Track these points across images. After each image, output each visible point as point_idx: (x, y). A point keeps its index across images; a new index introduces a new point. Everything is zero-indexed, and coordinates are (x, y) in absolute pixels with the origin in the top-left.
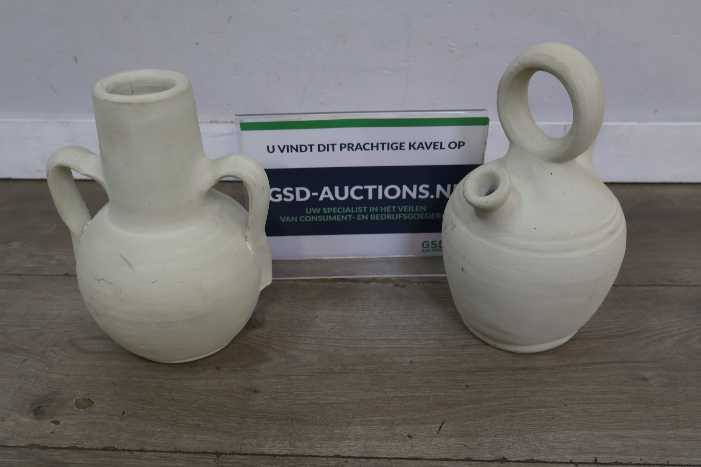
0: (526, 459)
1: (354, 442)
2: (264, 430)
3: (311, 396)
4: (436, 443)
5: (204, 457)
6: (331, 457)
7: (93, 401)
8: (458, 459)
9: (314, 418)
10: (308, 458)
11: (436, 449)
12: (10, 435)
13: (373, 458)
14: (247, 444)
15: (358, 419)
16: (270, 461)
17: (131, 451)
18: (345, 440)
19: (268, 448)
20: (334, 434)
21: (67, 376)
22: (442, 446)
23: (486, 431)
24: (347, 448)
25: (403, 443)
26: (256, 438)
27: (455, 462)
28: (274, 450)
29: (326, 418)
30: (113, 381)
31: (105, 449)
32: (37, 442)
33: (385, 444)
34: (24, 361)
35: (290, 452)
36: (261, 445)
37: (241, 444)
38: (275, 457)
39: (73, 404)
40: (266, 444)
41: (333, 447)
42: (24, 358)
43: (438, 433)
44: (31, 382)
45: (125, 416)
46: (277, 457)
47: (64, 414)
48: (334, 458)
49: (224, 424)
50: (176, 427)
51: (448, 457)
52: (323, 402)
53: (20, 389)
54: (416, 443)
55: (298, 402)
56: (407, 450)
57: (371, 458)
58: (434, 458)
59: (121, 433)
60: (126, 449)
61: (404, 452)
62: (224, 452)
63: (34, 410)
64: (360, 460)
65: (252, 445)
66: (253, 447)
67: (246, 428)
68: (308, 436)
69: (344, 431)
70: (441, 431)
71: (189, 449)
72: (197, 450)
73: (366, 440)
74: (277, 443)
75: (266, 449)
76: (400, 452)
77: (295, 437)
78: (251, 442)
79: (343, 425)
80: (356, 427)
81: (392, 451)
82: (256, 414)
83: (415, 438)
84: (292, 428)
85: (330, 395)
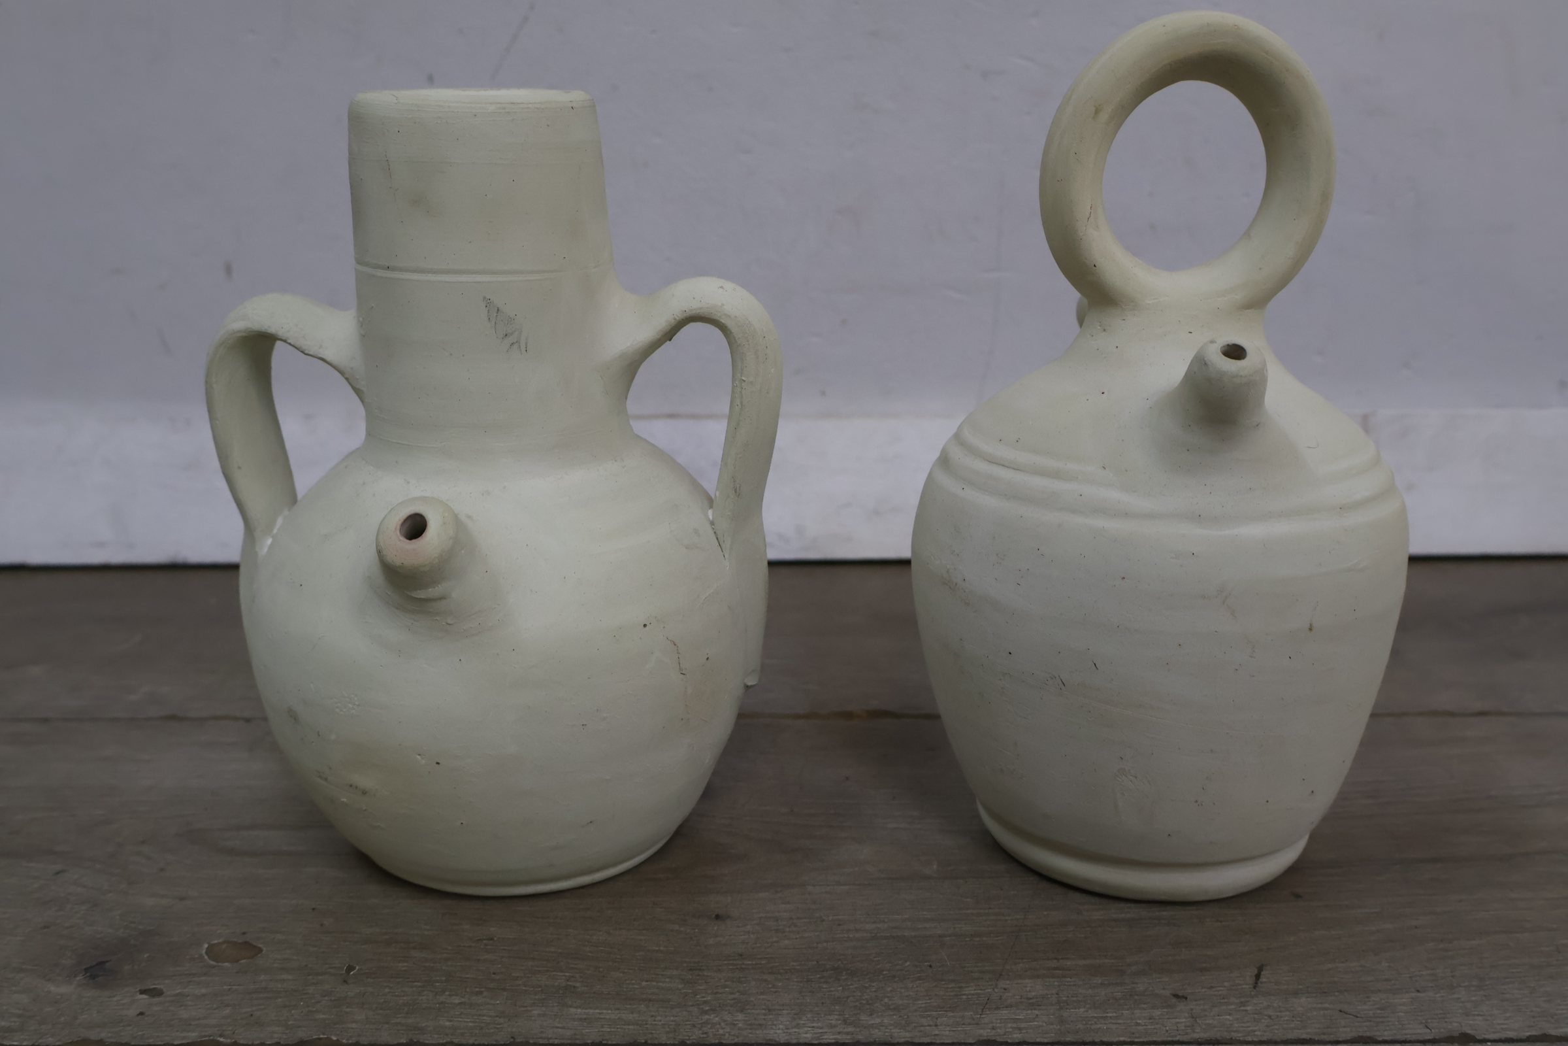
0: (1528, 1034)
1: (1025, 1012)
2: (762, 994)
3: (874, 922)
4: (1258, 1008)
7: (260, 946)
8: (1335, 1039)
9: (895, 965)
11: (1263, 1021)
14: (720, 1024)
15: (1021, 965)
18: (998, 1008)
19: (782, 1029)
20: (964, 997)
22: (1278, 1014)
23: (1387, 980)
24: (1010, 1025)
25: (1165, 1010)
26: (742, 1011)
28: (799, 1034)
29: (931, 966)
33: (1114, 1014)
34: (58, 873)
35: (849, 1037)
36: (760, 1025)
37: (703, 1023)
40: (775, 1023)
41: (970, 1024)
43: (1255, 987)
49: (644, 983)
50: (505, 993)
51: (1305, 1036)
52: (913, 934)
54: (1205, 1010)
55: (841, 936)
56: (1183, 1024)
58: (1265, 1038)
59: (348, 1010)
61: (1176, 1028)
62: (656, 1042)
65: (734, 1025)
66: (739, 1029)
67: (709, 991)
68: (891, 1002)
69: (989, 990)
70: (1261, 983)
71: (551, 1038)
72: (576, 1039)
73: (1058, 1007)
74: (804, 1018)
75: (778, 1031)
76: (1164, 1029)
77: (855, 1007)
78: (729, 1019)
79: (982, 978)
80: (1020, 981)
81: (1142, 1028)
82: (731, 962)
83: (1196, 1000)
84: (841, 988)
85: (927, 920)
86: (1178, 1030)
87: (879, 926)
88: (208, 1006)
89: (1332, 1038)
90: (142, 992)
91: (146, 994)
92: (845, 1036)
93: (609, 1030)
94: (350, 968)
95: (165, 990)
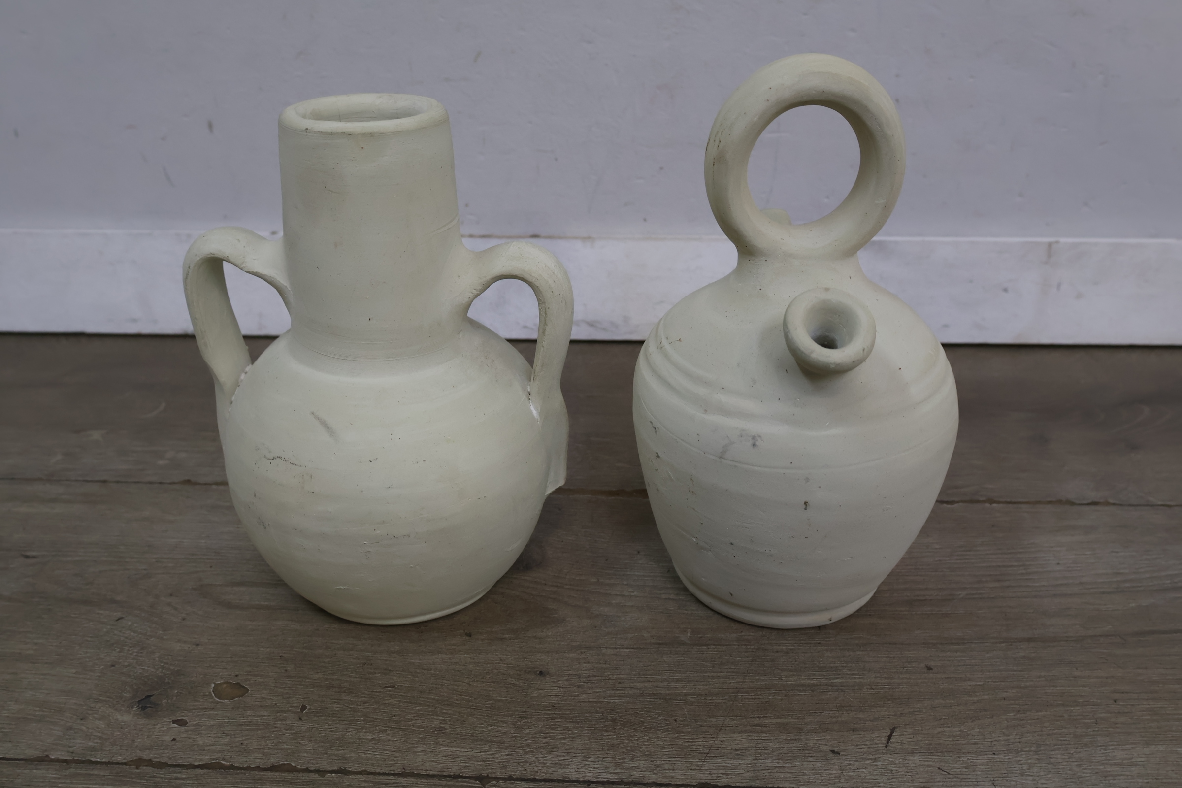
1: (733, 761)
3: (644, 682)
4: (885, 764)
5: (457, 784)
6: (694, 786)
7: (247, 686)
9: (654, 718)
12: (97, 743)
14: (535, 763)
15: (734, 722)
17: (321, 772)
18: (715, 757)
19: (575, 769)
21: (197, 645)
22: (898, 769)
24: (721, 771)
25: (824, 763)
26: (550, 753)
28: (585, 773)
29: (676, 720)
30: (281, 655)
31: (273, 768)
32: (146, 755)
35: (616, 777)
36: (561, 765)
37: (525, 762)
38: (588, 785)
39: (210, 693)
40: (571, 763)
41: (695, 769)
42: (119, 614)
43: (886, 747)
44: (131, 654)
45: (306, 713)
46: (592, 786)
47: (194, 709)
50: (400, 732)
52: (668, 692)
53: (113, 666)
55: (620, 692)
56: (834, 775)
59: (302, 742)
60: (312, 769)
62: (494, 776)
63: (139, 702)
65: (545, 764)
66: (547, 768)
68: (646, 750)
69: (712, 742)
74: (589, 760)
75: (572, 771)
77: (623, 752)
78: (541, 759)
79: (709, 732)
80: (732, 735)
84: (615, 736)
85: (678, 681)
87: (646, 685)
92: (613, 776)
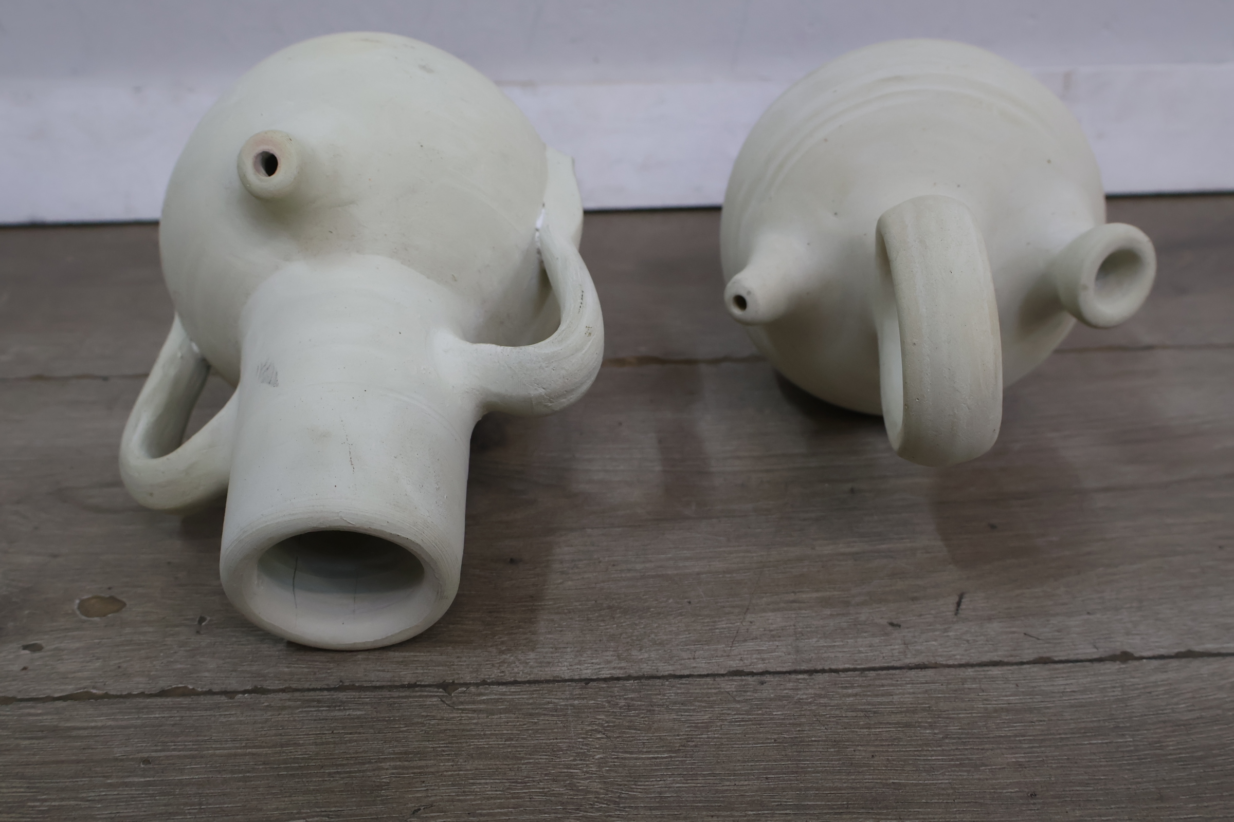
0: (1175, 651)
1: (767, 643)
2: (550, 633)
3: (644, 562)
4: (958, 633)
5: (414, 694)
6: (723, 675)
7: (124, 600)
8: (1020, 660)
9: (661, 602)
10: (667, 680)
11: (962, 645)
13: (823, 671)
14: (515, 663)
15: (765, 599)
16: (578, 692)
18: (745, 641)
19: (567, 666)
20: (717, 631)
22: (975, 638)
23: (1064, 604)
24: (755, 656)
25: (882, 638)
26: (533, 650)
27: (1015, 667)
28: (581, 670)
29: (690, 603)
33: (841, 643)
35: (622, 672)
36: (549, 663)
37: (500, 663)
38: (587, 684)
40: (561, 660)
41: (722, 656)
43: (956, 614)
46: (591, 684)
48: (731, 678)
51: (996, 659)
52: (675, 572)
54: (914, 637)
55: (616, 575)
56: (897, 651)
57: (817, 671)
58: (963, 662)
59: (201, 659)
61: (891, 654)
62: (462, 681)
64: (793, 676)
65: (527, 663)
66: (531, 667)
67: (506, 632)
68: (656, 638)
69: (738, 624)
70: (962, 609)
71: (373, 681)
72: (395, 681)
73: (795, 638)
74: (585, 655)
75: (563, 668)
76: (881, 655)
77: (628, 643)
78: (522, 658)
79: (733, 613)
80: (763, 614)
81: (863, 655)
82: (523, 604)
83: (908, 628)
84: (615, 626)
85: (687, 559)
86: (892, 656)
87: (647, 565)
88: (82, 660)
89: (1018, 659)
90: (25, 647)
91: (29, 650)
92: (618, 671)
93: (422, 671)
94: (202, 620)
95: (44, 645)
